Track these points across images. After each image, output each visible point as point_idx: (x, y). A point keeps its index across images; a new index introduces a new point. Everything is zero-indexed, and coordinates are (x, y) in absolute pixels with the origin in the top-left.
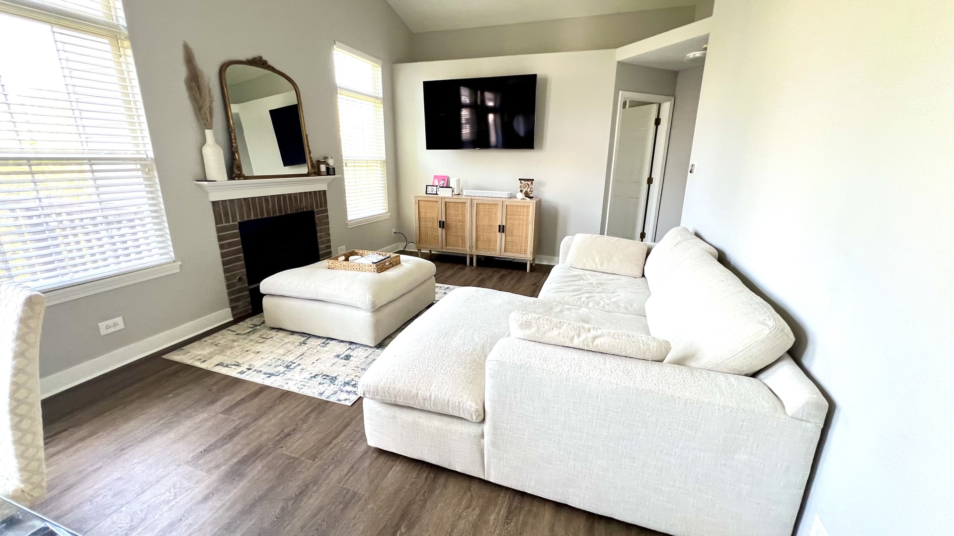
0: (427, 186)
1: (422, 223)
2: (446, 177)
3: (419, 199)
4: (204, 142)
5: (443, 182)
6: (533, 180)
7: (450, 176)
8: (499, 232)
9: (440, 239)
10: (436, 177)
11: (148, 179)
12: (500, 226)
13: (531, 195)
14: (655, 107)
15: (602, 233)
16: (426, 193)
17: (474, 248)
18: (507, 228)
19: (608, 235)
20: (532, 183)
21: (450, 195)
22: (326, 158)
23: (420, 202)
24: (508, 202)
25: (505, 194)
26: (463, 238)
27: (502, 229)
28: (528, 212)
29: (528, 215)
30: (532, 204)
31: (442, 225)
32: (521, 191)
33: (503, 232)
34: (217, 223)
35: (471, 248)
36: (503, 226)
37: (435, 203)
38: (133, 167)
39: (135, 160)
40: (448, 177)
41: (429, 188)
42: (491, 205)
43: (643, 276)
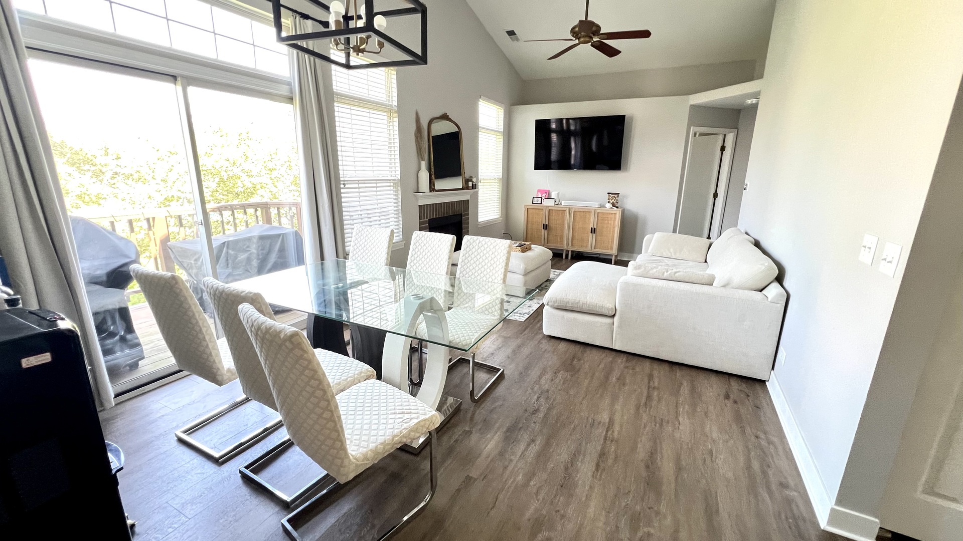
0: (533, 197)
1: (529, 225)
2: (547, 190)
3: (528, 207)
4: (419, 169)
5: (545, 194)
6: (619, 194)
7: (551, 190)
8: (591, 233)
9: (543, 239)
10: (539, 191)
11: (395, 191)
12: (592, 228)
13: (617, 205)
14: (721, 138)
15: (674, 231)
16: (533, 203)
17: (570, 245)
18: (598, 231)
19: (679, 233)
20: (618, 196)
21: (553, 205)
22: (471, 177)
23: (529, 210)
24: (599, 210)
25: (596, 204)
26: (562, 237)
27: (593, 231)
28: (615, 218)
29: (614, 221)
30: (618, 212)
31: (545, 227)
32: (609, 202)
33: (594, 233)
34: (420, 219)
35: (568, 245)
36: (595, 228)
37: (541, 210)
38: (388, 184)
39: (390, 180)
40: (549, 191)
41: (535, 199)
42: (585, 213)
43: (706, 262)
